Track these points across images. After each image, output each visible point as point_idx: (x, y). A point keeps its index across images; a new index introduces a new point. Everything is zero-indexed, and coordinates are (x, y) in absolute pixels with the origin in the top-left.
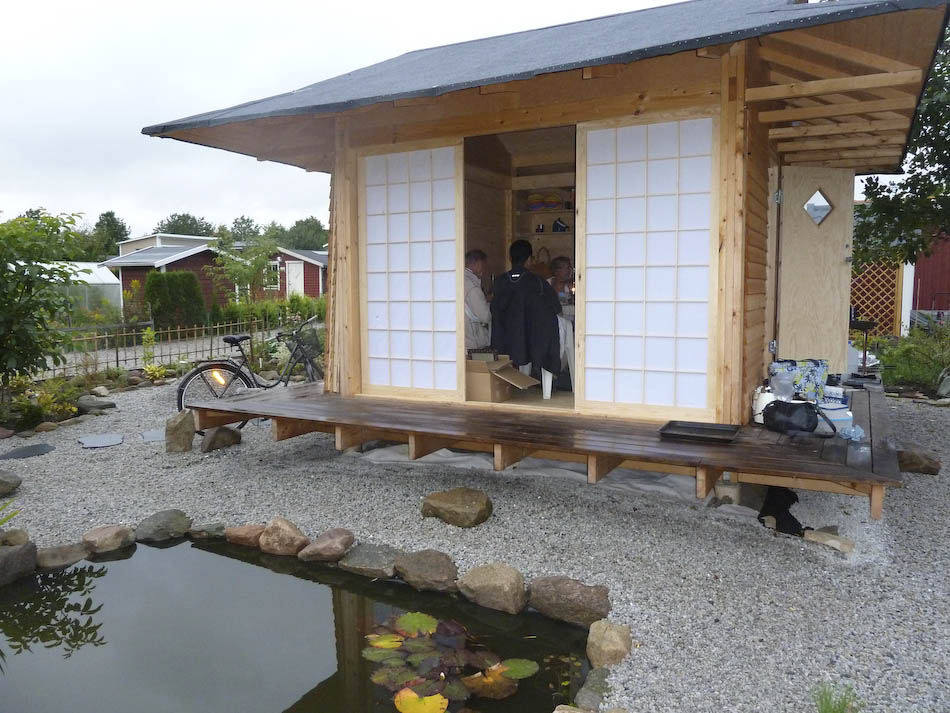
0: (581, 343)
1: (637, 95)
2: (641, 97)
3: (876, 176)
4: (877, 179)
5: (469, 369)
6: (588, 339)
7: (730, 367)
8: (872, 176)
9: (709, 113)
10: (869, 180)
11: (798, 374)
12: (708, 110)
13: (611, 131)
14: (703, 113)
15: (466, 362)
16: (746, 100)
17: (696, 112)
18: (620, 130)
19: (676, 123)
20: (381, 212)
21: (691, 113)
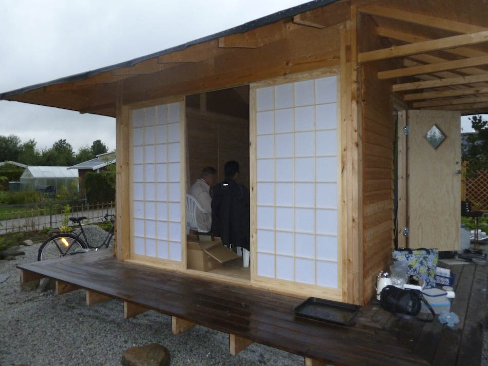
0: (254, 235)
1: (285, 63)
2: (287, 64)
3: (480, 115)
4: (481, 117)
5: (189, 247)
6: (259, 232)
7: (351, 259)
8: (477, 116)
9: (334, 72)
10: (475, 118)
11: (413, 260)
12: (334, 70)
13: (270, 89)
14: (330, 72)
15: (187, 243)
16: (359, 61)
17: (326, 73)
18: (276, 87)
19: (312, 81)
20: (140, 144)
21: (322, 74)
